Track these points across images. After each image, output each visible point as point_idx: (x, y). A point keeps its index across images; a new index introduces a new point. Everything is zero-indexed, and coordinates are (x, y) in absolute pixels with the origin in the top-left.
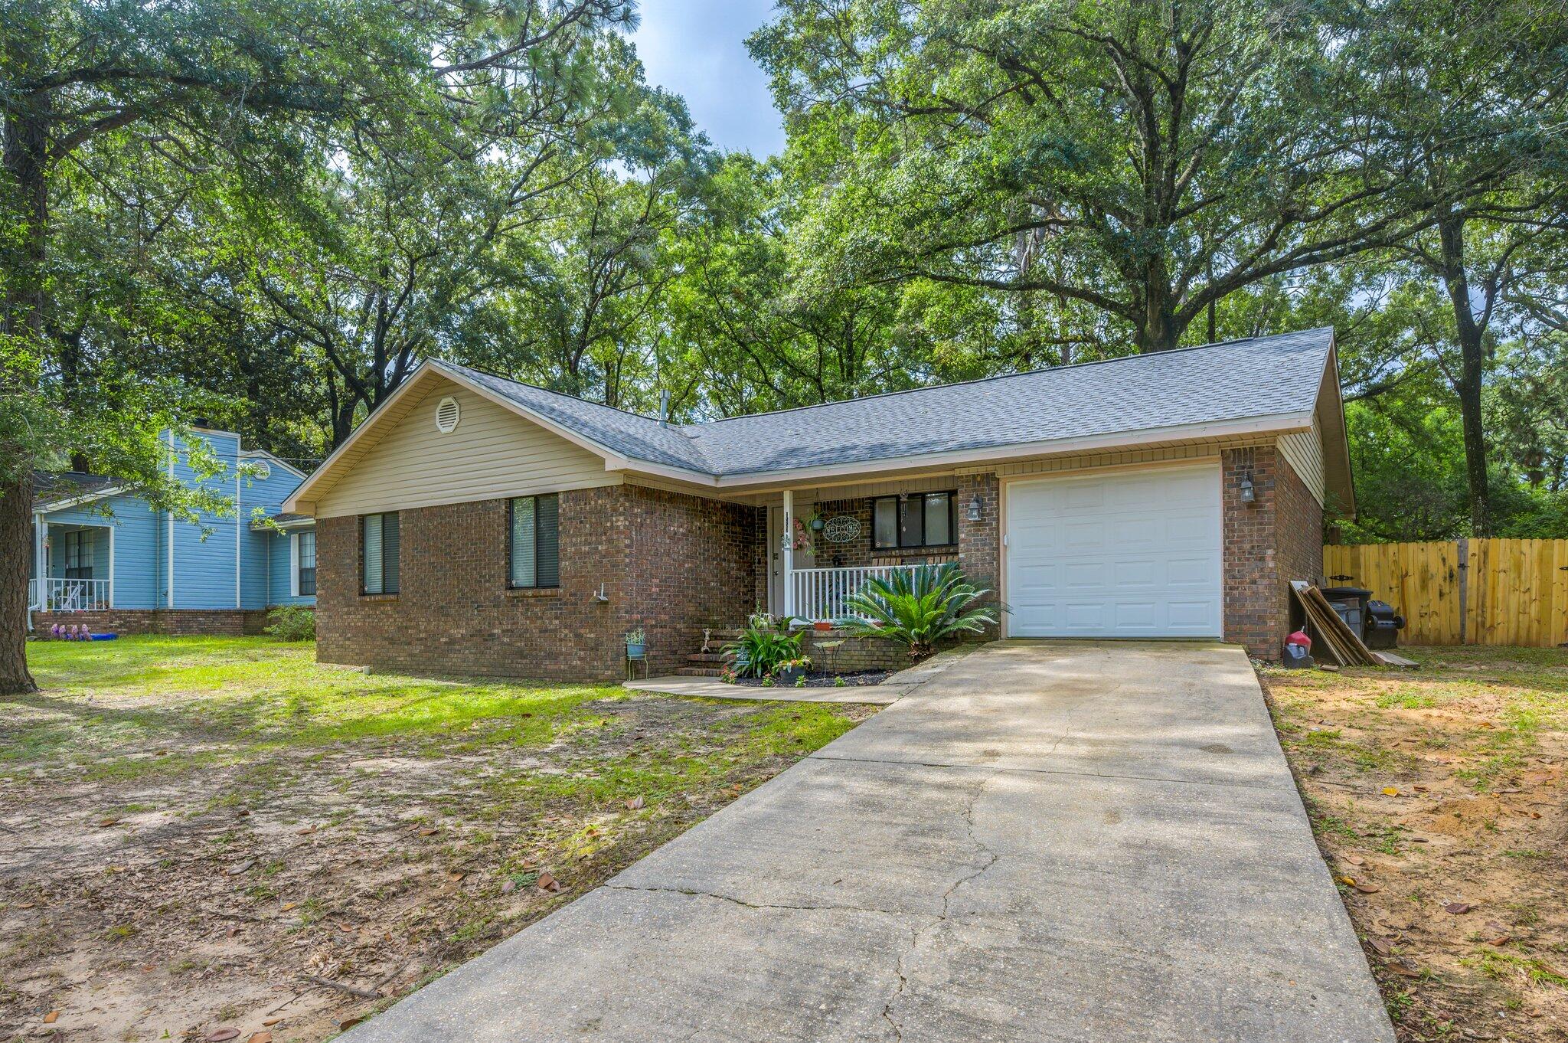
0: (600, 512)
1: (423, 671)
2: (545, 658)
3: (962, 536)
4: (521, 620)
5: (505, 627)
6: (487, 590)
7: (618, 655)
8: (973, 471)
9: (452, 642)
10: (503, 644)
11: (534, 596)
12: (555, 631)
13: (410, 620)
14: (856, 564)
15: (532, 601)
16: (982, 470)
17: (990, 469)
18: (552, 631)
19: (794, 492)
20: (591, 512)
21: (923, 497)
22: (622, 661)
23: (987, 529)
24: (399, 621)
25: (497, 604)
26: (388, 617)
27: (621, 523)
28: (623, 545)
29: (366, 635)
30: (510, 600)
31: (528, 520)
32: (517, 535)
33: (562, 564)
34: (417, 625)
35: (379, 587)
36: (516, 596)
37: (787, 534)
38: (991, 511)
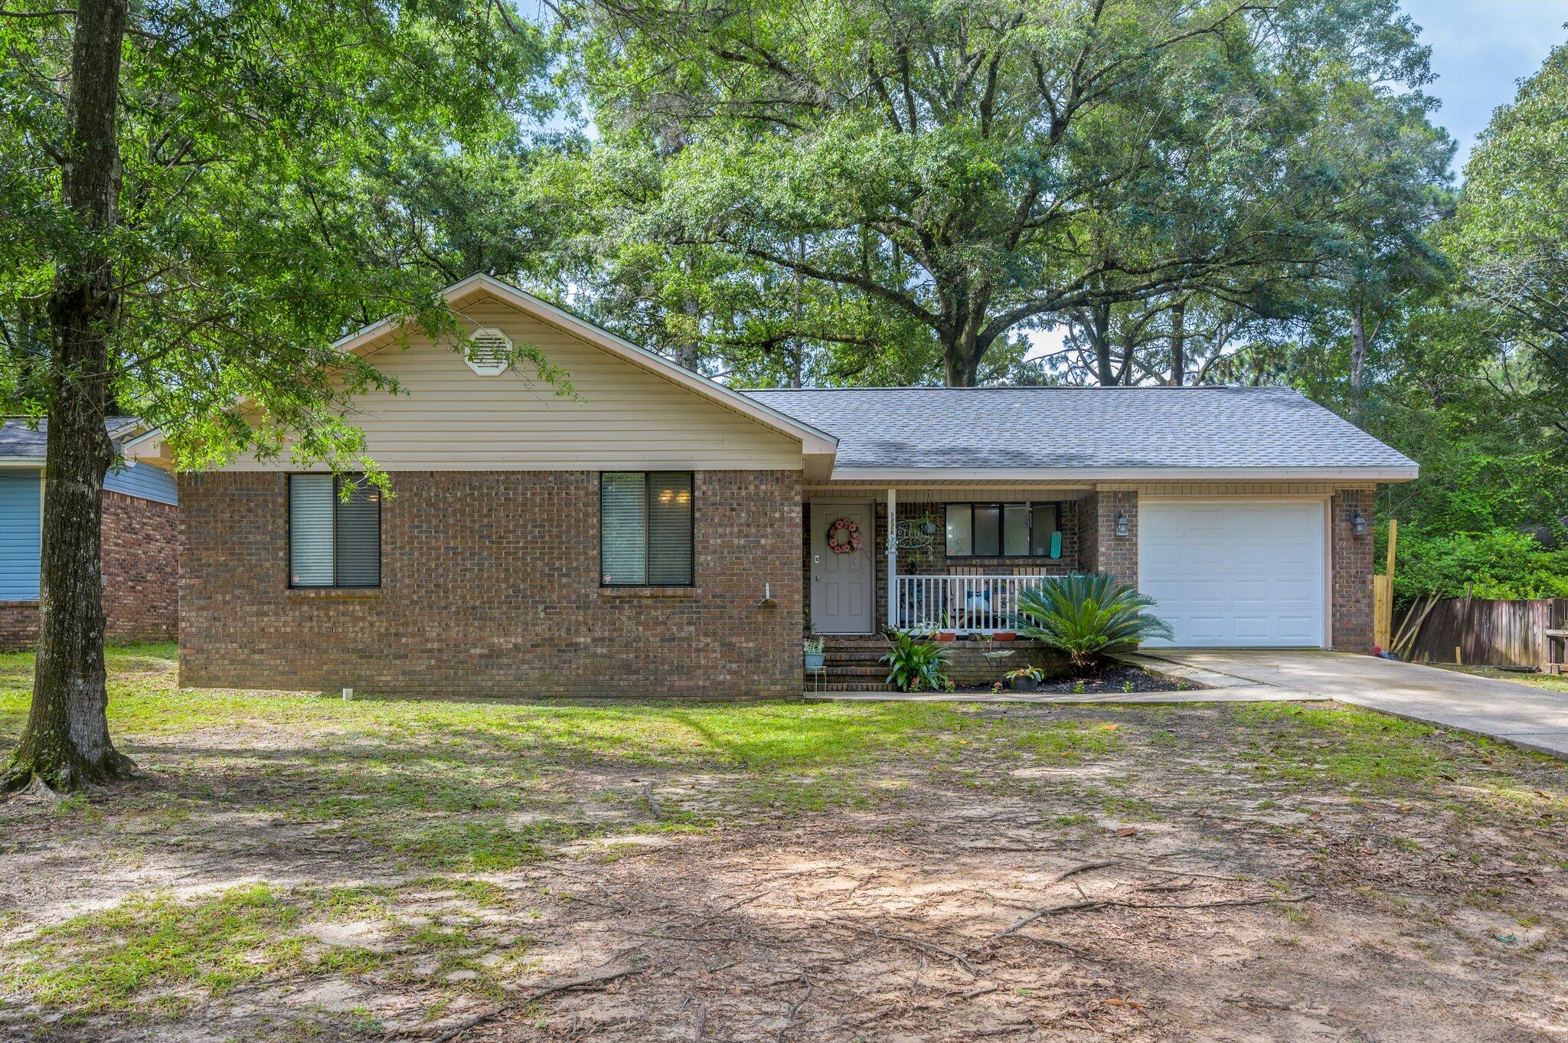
0: (766, 499)
1: (435, 693)
2: (671, 673)
3: (1102, 549)
4: (628, 625)
5: (598, 634)
6: (562, 586)
7: (792, 667)
8: (1115, 487)
9: (495, 653)
10: (595, 655)
11: (652, 597)
12: (689, 639)
13: (406, 624)
14: (927, 571)
15: (649, 602)
16: (1124, 488)
17: (1132, 487)
18: (681, 639)
19: (898, 491)
20: (748, 498)
21: (1001, 506)
22: (798, 673)
23: (1127, 544)
24: (382, 626)
25: (583, 605)
26: (356, 619)
27: (797, 514)
28: (799, 541)
29: (303, 645)
30: (607, 600)
31: (633, 498)
32: (611, 519)
33: (701, 559)
34: (421, 632)
35: (328, 579)
36: (620, 595)
37: (892, 537)
38: (1133, 528)
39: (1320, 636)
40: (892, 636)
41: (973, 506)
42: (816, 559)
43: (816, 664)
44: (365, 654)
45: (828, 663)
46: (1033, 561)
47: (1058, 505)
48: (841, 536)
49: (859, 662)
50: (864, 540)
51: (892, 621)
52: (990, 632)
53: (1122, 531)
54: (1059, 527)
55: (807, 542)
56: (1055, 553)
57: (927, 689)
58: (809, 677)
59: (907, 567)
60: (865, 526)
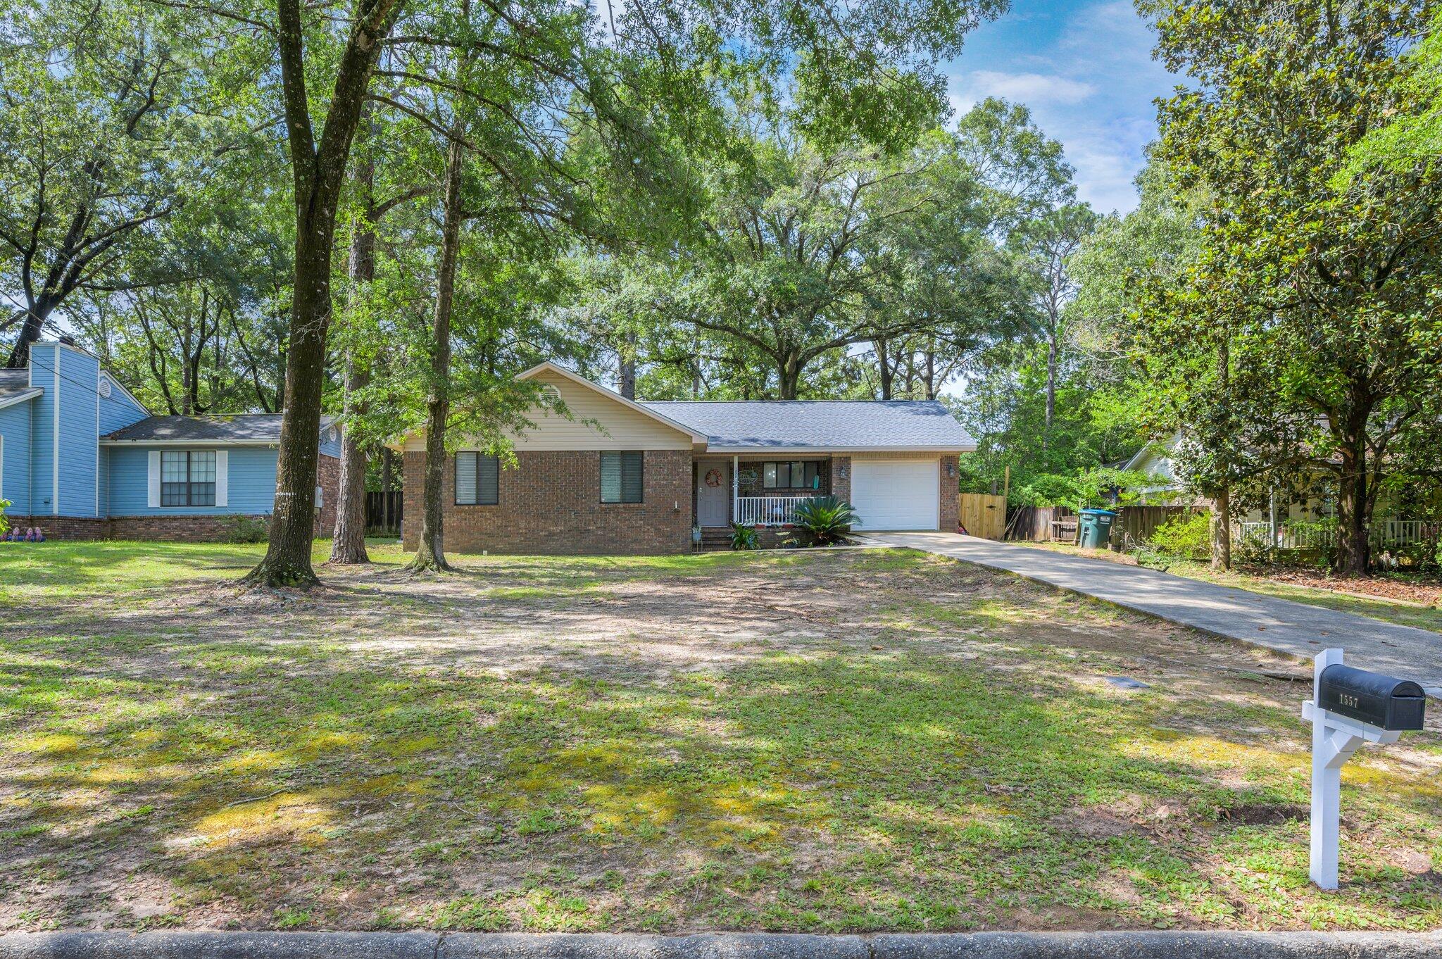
0: (675, 463)
3: (834, 484)
4: (613, 521)
5: (599, 525)
6: (582, 503)
7: (686, 539)
8: (840, 455)
10: (597, 535)
11: (624, 508)
12: (640, 527)
13: (510, 521)
14: (752, 495)
15: (622, 510)
16: (844, 456)
17: (849, 455)
18: (637, 527)
19: (739, 458)
20: (668, 463)
21: (790, 463)
22: (690, 542)
23: (846, 481)
24: (499, 522)
25: (592, 511)
26: (486, 519)
27: (690, 470)
28: (690, 482)
29: (462, 531)
30: (603, 510)
31: (616, 464)
32: (605, 472)
33: (646, 490)
34: (517, 525)
35: (473, 500)
36: (610, 507)
37: (736, 479)
38: (848, 474)
39: (936, 526)
40: (734, 526)
41: (777, 463)
42: (700, 490)
43: (698, 537)
44: (491, 535)
45: (704, 539)
46: (805, 490)
47: (818, 462)
48: (713, 478)
49: (719, 539)
50: (723, 481)
51: (736, 519)
52: (782, 524)
53: (843, 476)
54: (818, 473)
55: (695, 482)
56: (816, 486)
57: (748, 548)
58: (694, 545)
59: (743, 493)
60: (725, 473)
